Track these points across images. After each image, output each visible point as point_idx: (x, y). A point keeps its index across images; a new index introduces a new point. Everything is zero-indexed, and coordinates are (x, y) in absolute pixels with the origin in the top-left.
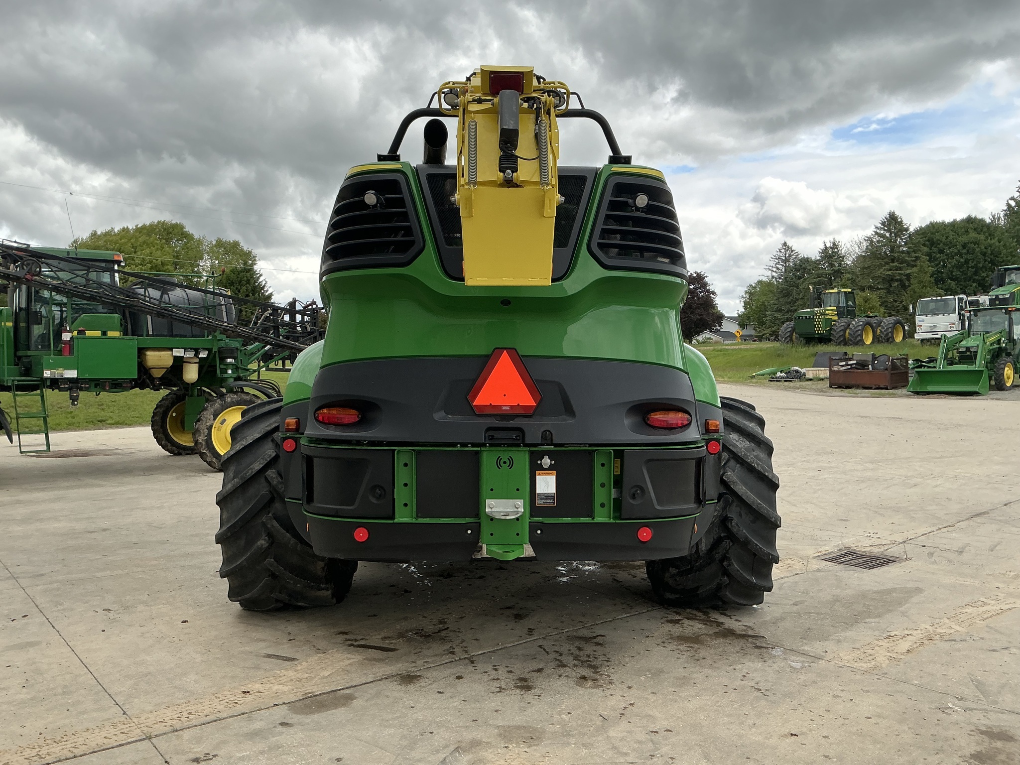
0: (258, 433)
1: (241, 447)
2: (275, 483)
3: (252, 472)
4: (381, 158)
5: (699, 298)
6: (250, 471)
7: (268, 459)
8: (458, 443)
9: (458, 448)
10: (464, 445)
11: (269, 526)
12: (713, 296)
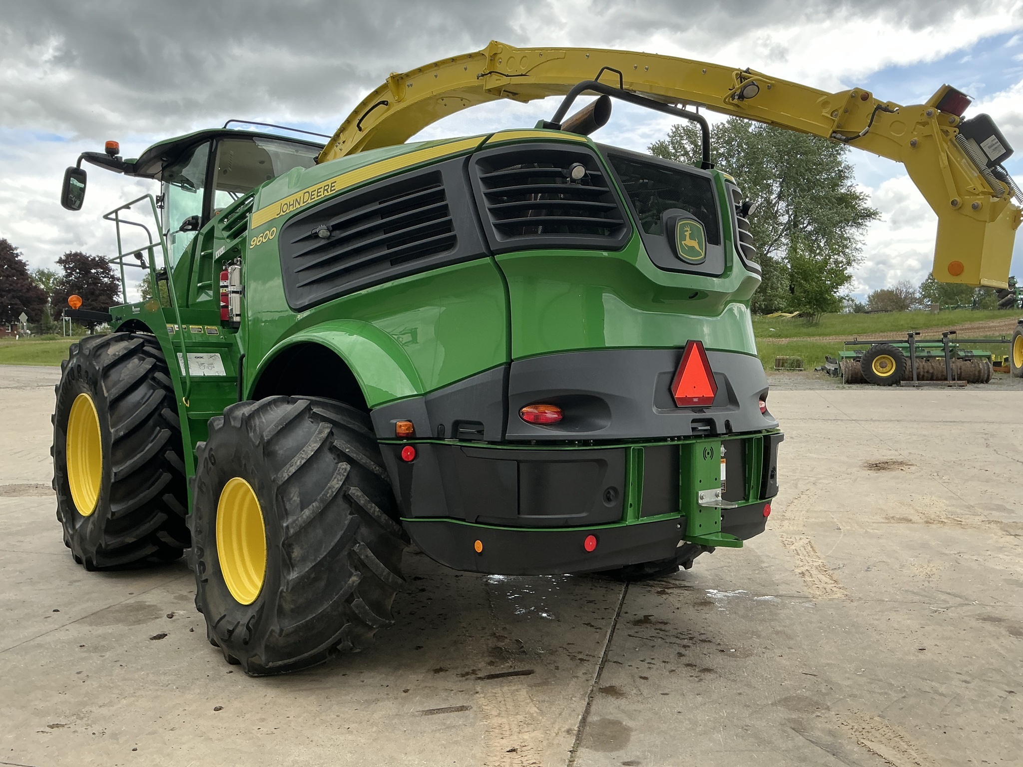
0: (316, 442)
1: (303, 462)
2: (362, 502)
3: (333, 492)
4: (546, 126)
5: (102, 283)
6: (330, 491)
7: (345, 474)
8: (669, 437)
9: (669, 443)
10: (672, 439)
11: (362, 557)
12: (117, 282)
